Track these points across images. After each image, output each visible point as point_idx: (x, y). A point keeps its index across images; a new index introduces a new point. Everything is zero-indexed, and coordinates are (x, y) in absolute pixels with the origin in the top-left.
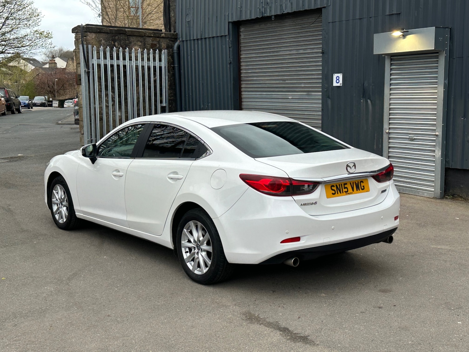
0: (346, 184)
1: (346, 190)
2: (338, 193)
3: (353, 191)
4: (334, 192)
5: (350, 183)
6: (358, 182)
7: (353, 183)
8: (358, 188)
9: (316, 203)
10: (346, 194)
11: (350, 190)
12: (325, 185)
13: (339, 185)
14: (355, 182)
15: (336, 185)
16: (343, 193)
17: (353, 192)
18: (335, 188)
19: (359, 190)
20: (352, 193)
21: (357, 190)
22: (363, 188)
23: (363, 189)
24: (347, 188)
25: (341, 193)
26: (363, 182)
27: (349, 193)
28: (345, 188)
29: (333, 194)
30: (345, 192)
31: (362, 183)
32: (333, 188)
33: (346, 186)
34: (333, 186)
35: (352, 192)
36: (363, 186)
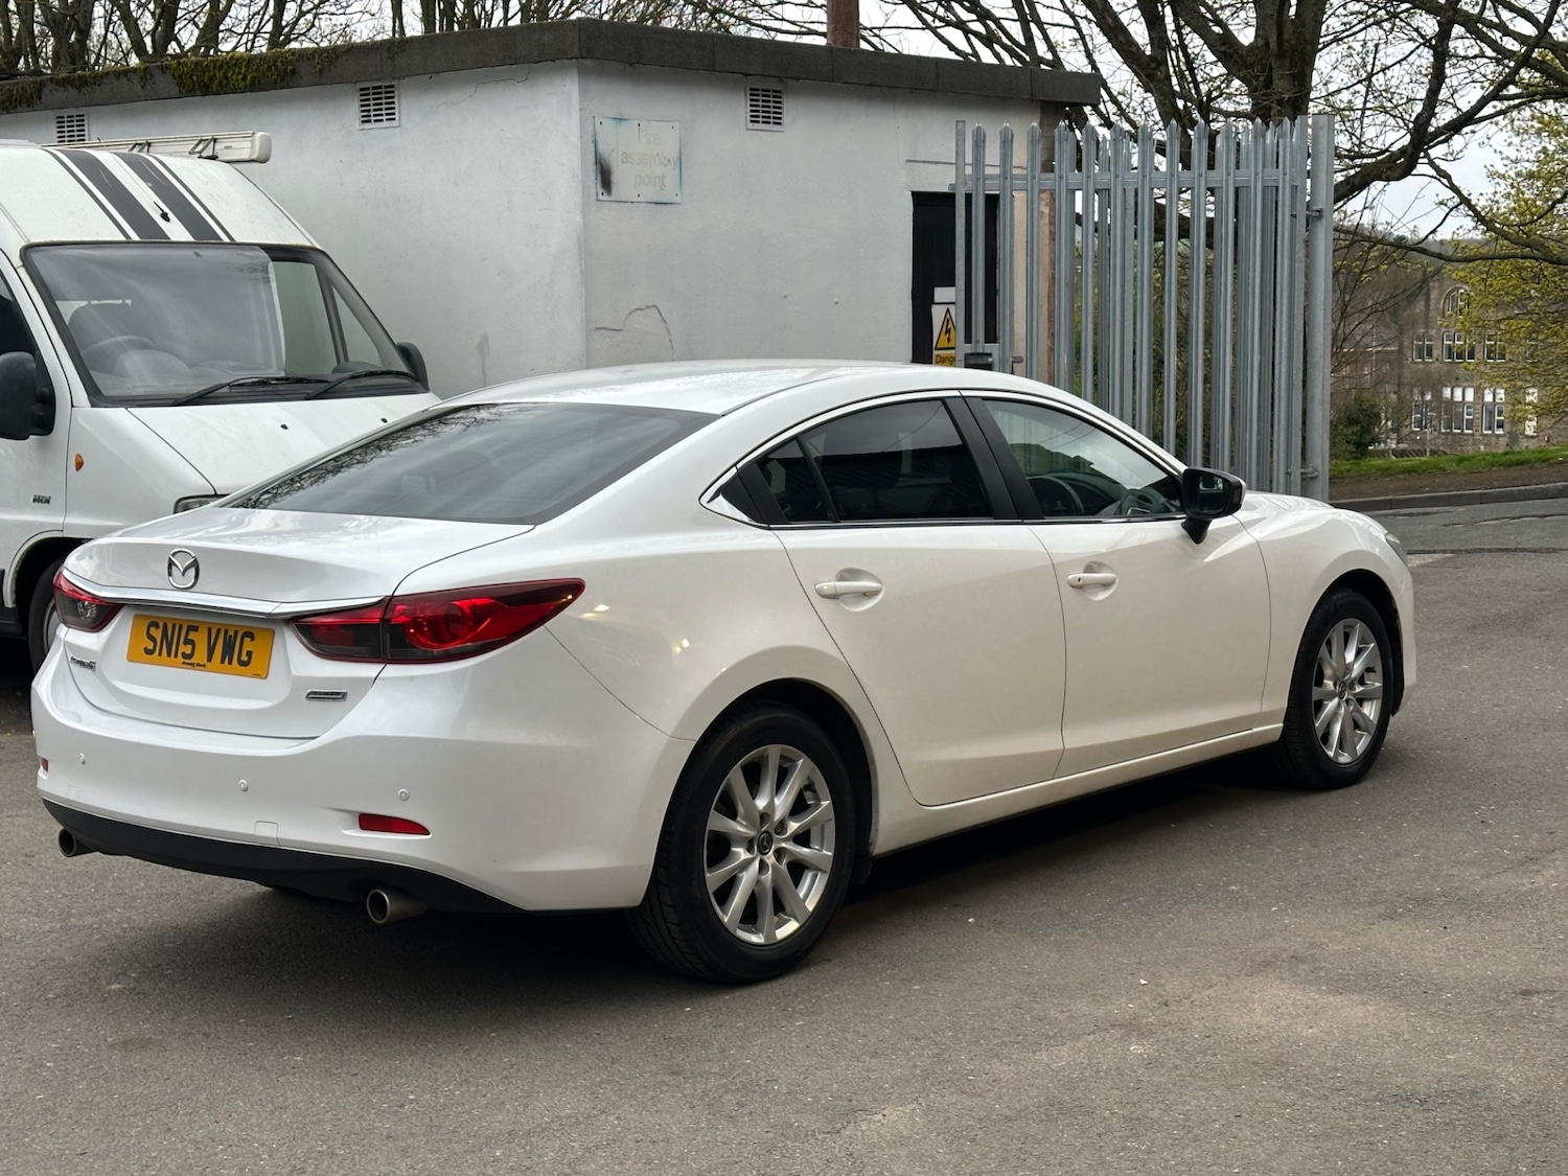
0: (195, 629)
1: (188, 649)
2: (160, 654)
3: (209, 660)
4: (151, 647)
5: (210, 630)
6: (236, 633)
7: (219, 631)
8: (228, 652)
9: (91, 666)
10: (184, 663)
11: (201, 654)
12: (136, 616)
13: (174, 625)
14: (226, 631)
15: (165, 625)
16: (176, 656)
17: (207, 664)
18: (157, 633)
19: (230, 663)
20: (204, 666)
21: (223, 662)
22: (244, 658)
23: (246, 664)
24: (192, 643)
25: (169, 655)
26: (253, 639)
27: (192, 664)
28: (188, 642)
29: (148, 652)
30: (185, 656)
31: (247, 640)
32: (153, 631)
33: (192, 635)
34: (157, 627)
35: (204, 661)
36: (249, 654)
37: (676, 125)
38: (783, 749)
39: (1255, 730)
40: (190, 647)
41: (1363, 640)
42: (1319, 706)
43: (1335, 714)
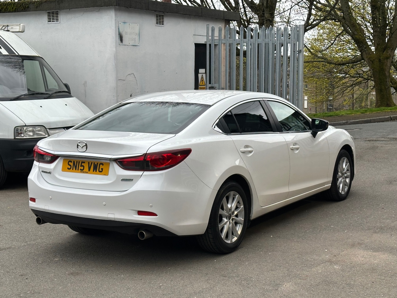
0: (84, 162)
1: (82, 168)
2: (73, 169)
3: (89, 171)
4: (69, 167)
5: (89, 163)
6: (97, 163)
7: (92, 163)
8: (95, 169)
9: (50, 173)
10: (81, 172)
11: (86, 169)
12: (64, 159)
13: (77, 162)
14: (94, 163)
15: (74, 162)
16: (78, 170)
17: (89, 172)
18: (72, 164)
19: (96, 171)
20: (88, 172)
21: (94, 171)
22: (101, 170)
23: (101, 172)
25: (76, 169)
26: (103, 165)
27: (84, 172)
28: (81, 166)
29: (68, 169)
30: (81, 170)
31: (101, 165)
32: (70, 163)
33: (83, 164)
34: (71, 162)
35: (88, 171)
36: (102, 169)
37: (138, 24)
38: (234, 192)
39: (325, 186)
40: (83, 167)
41: (346, 163)
42: (338, 180)
43: (341, 182)
